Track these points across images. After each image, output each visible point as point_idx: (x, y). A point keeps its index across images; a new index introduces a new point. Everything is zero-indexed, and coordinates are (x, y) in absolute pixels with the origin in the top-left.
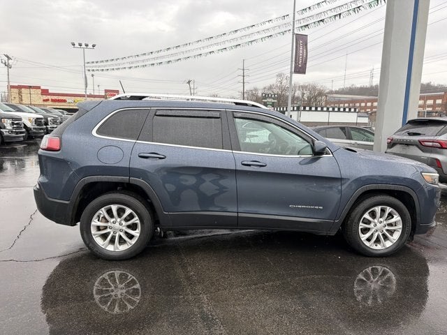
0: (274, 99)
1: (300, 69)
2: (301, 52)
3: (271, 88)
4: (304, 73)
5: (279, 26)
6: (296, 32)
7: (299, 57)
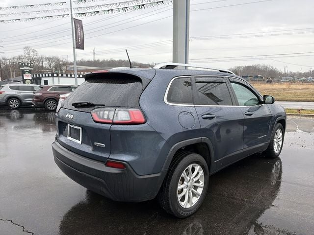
0: (30, 68)
1: (80, 45)
2: (79, 33)
3: (19, 58)
4: (83, 49)
5: (59, 11)
6: (74, 17)
7: (78, 36)
